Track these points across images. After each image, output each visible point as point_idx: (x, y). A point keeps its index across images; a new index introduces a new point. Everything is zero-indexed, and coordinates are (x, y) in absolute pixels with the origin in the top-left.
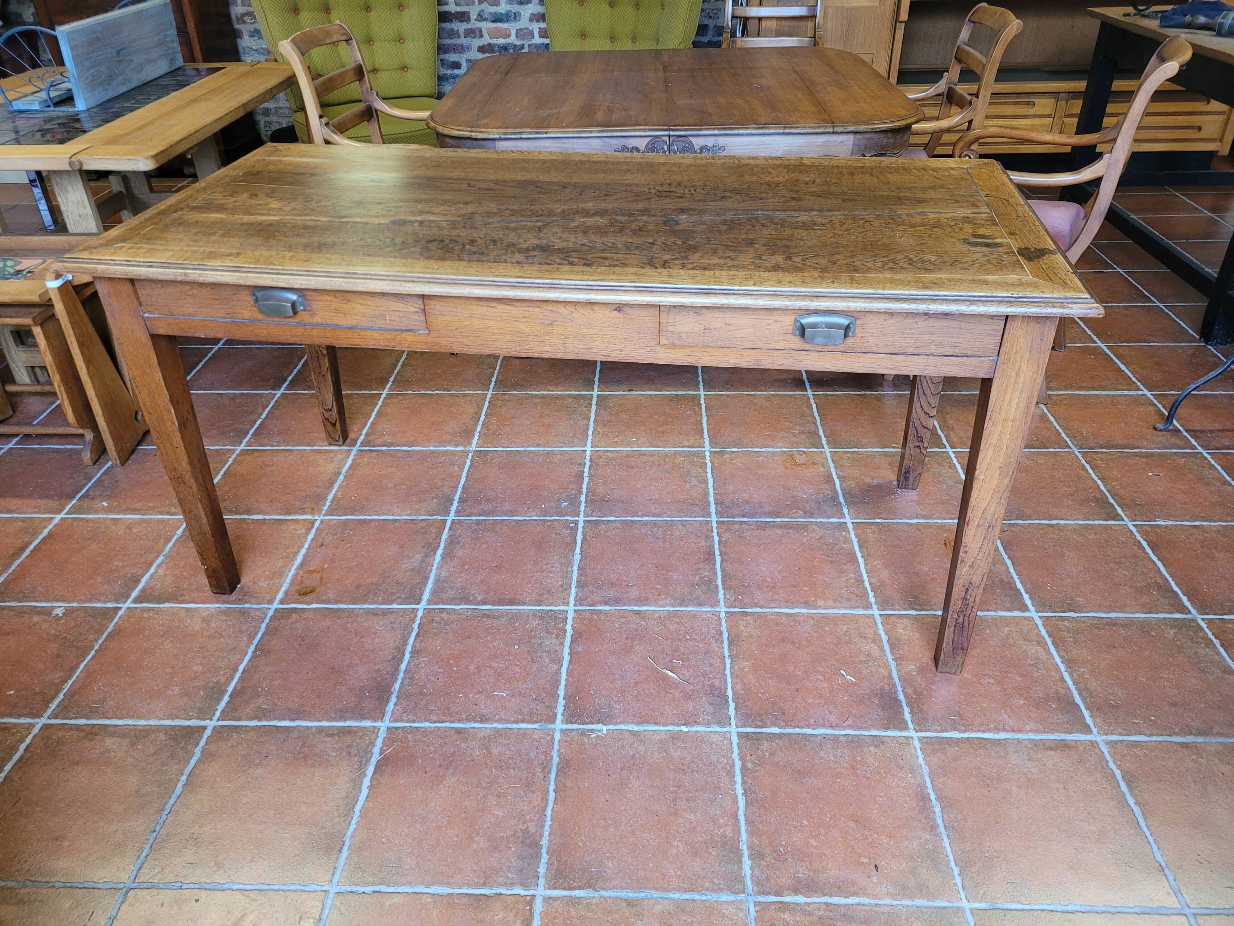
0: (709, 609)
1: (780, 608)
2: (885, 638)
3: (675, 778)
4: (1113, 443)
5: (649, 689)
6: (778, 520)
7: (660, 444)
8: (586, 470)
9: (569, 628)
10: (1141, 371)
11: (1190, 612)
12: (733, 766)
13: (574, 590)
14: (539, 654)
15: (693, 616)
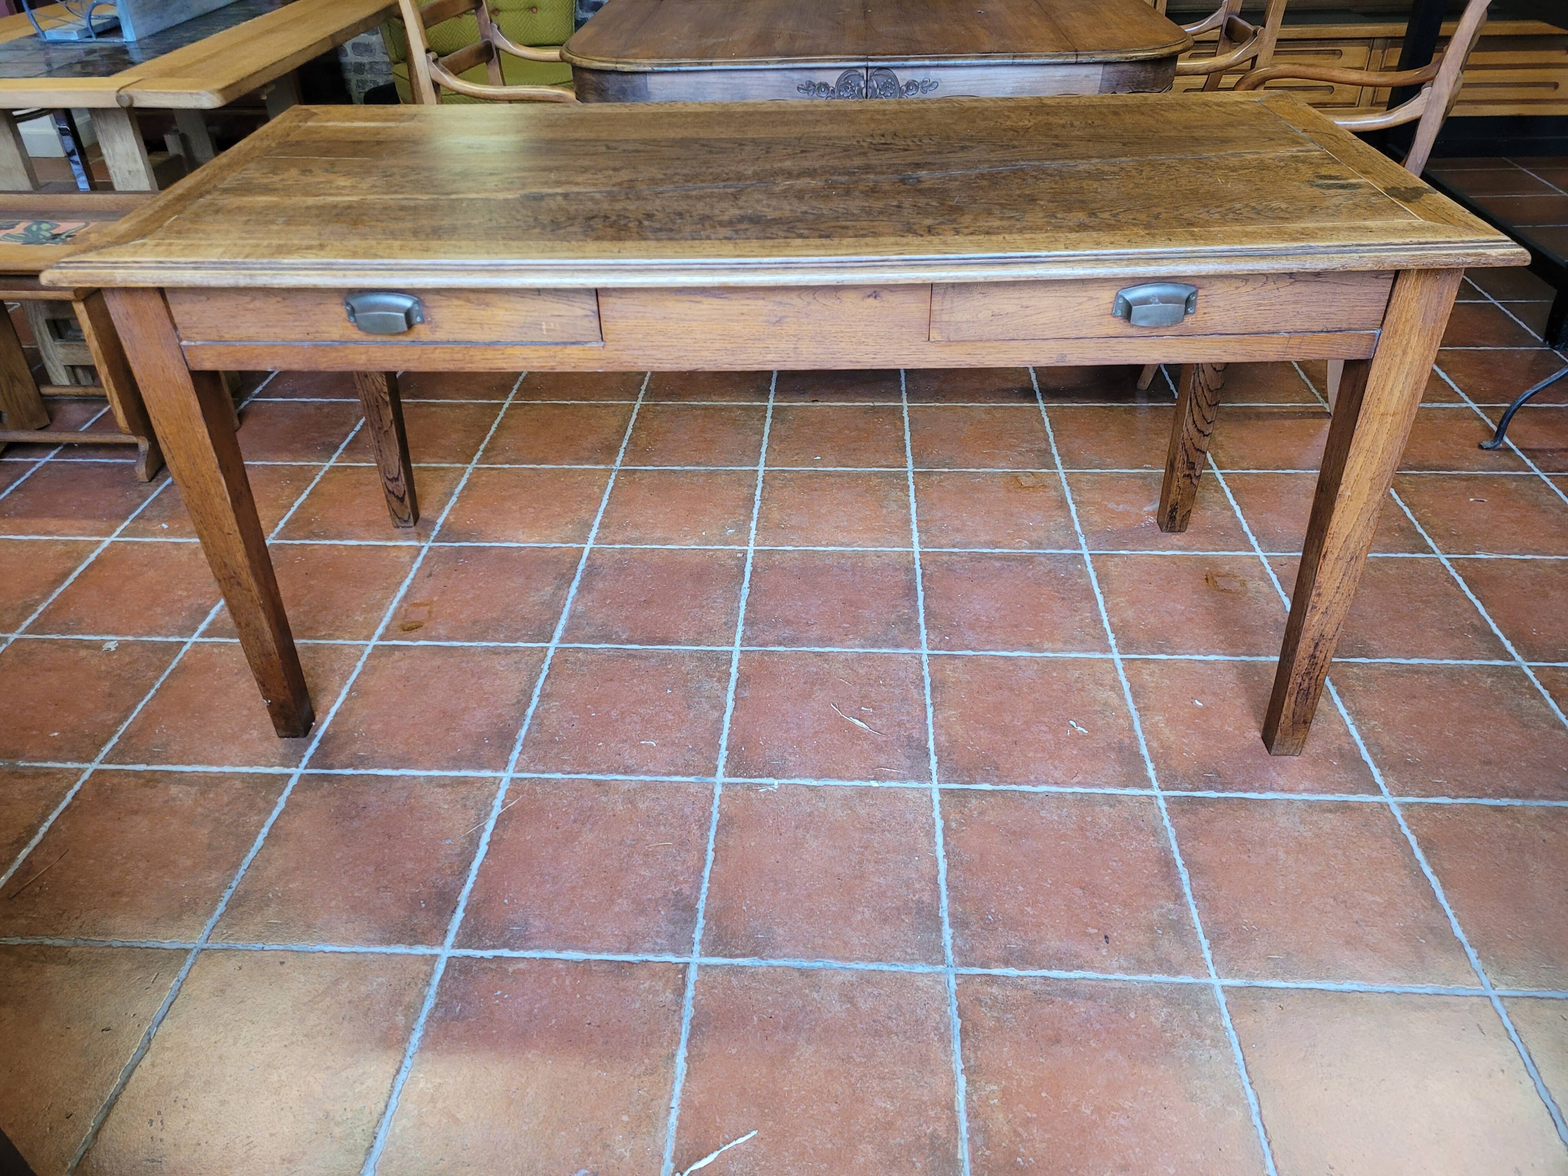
0: (908, 651)
1: (997, 650)
2: (1126, 685)
3: (861, 838)
4: (1426, 464)
5: (831, 740)
6: (997, 551)
7: (850, 463)
8: (758, 492)
9: (734, 670)
10: (1466, 380)
11: (1513, 659)
12: (933, 825)
13: (740, 628)
14: (696, 700)
15: (888, 658)
